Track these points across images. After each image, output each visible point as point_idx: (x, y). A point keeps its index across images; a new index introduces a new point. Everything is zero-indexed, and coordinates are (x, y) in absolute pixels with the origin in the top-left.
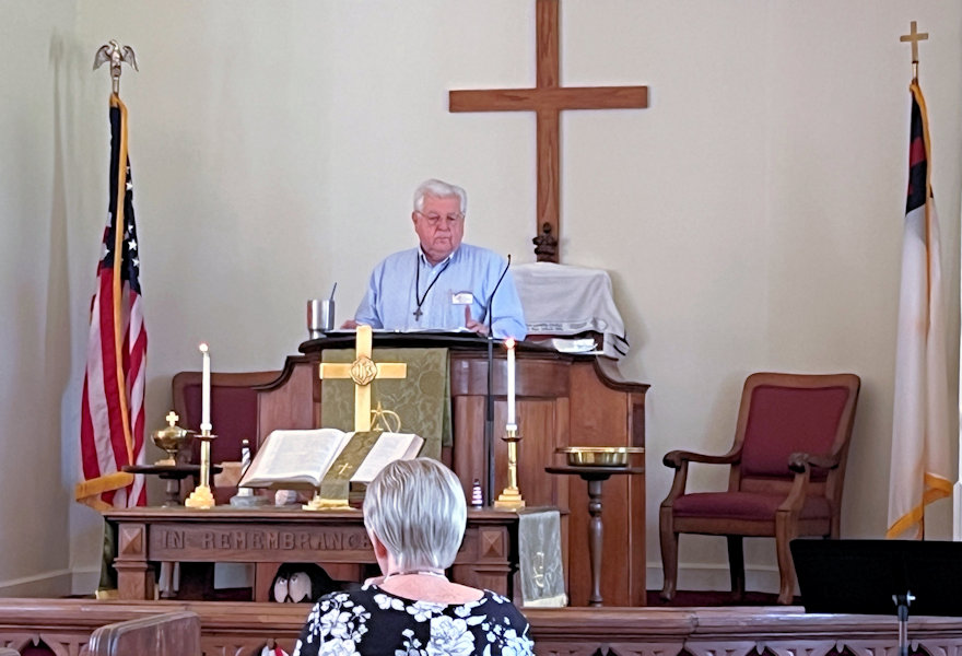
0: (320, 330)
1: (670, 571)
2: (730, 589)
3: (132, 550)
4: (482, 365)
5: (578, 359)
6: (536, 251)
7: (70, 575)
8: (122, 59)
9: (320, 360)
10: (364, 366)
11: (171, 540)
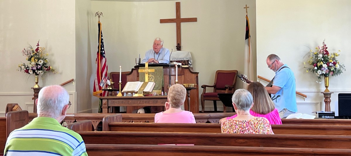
0: (138, 64)
1: (203, 107)
2: (214, 110)
3: (105, 104)
4: (168, 69)
5: (185, 68)
6: (177, 49)
7: (92, 110)
8: (100, 15)
9: (139, 69)
10: (147, 70)
11: (112, 102)
